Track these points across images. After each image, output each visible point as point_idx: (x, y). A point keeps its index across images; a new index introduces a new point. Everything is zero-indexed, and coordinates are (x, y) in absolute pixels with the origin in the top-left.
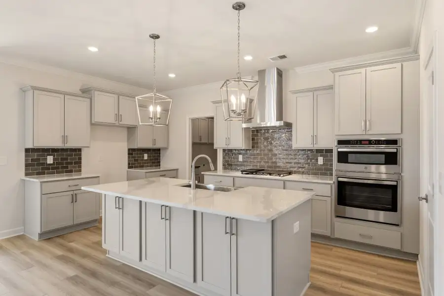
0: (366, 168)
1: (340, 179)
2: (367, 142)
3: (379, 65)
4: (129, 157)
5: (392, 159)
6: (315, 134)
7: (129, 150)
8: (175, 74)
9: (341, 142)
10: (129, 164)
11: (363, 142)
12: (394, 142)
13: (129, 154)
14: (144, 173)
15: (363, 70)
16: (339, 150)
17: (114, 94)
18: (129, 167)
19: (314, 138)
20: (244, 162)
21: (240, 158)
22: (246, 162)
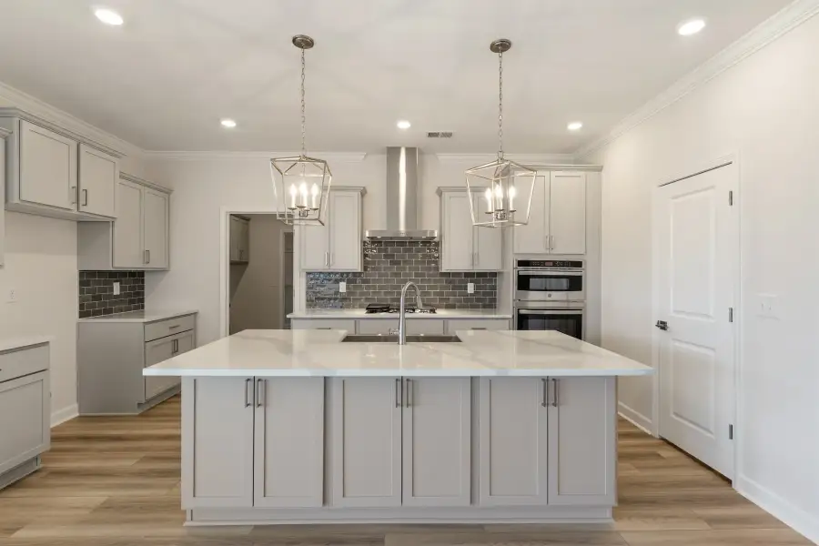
0: (550, 296)
1: (523, 312)
2: (551, 264)
3: (561, 170)
4: (81, 291)
5: (575, 284)
6: (476, 251)
7: (82, 273)
8: (236, 122)
9: (521, 263)
10: (81, 306)
11: (546, 264)
12: (578, 264)
13: (82, 283)
14: (142, 325)
15: (546, 174)
16: (521, 273)
17: (67, 136)
18: (82, 315)
19: (474, 257)
20: (349, 293)
21: (343, 287)
22: (353, 294)
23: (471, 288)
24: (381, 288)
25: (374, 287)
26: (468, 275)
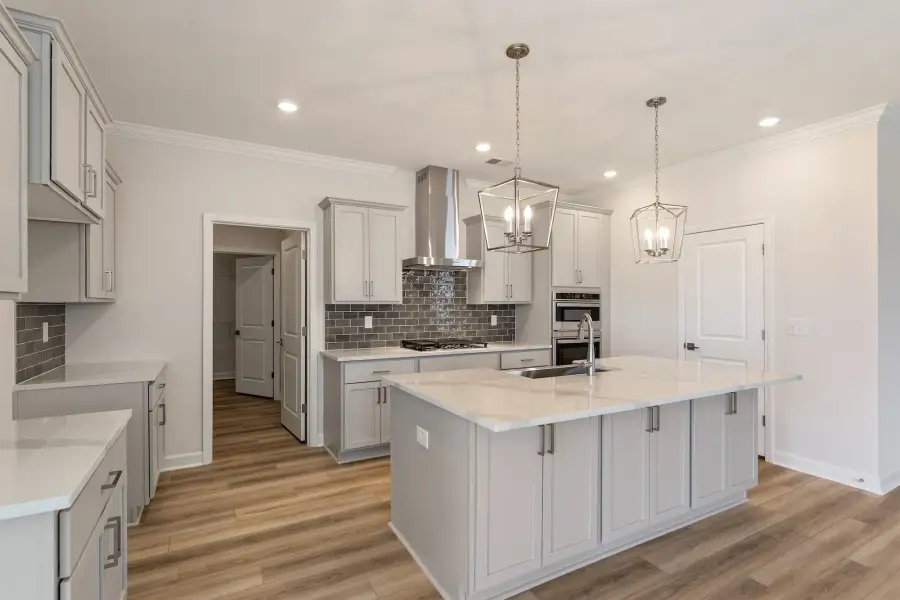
1: (559, 341)
2: (579, 296)
5: (596, 314)
6: (511, 283)
7: (18, 307)
8: (298, 106)
11: (576, 296)
12: (596, 297)
15: (575, 213)
16: (559, 305)
20: (375, 329)
21: (368, 322)
22: (381, 330)
23: (494, 320)
24: (409, 322)
25: (402, 322)
26: (492, 307)
